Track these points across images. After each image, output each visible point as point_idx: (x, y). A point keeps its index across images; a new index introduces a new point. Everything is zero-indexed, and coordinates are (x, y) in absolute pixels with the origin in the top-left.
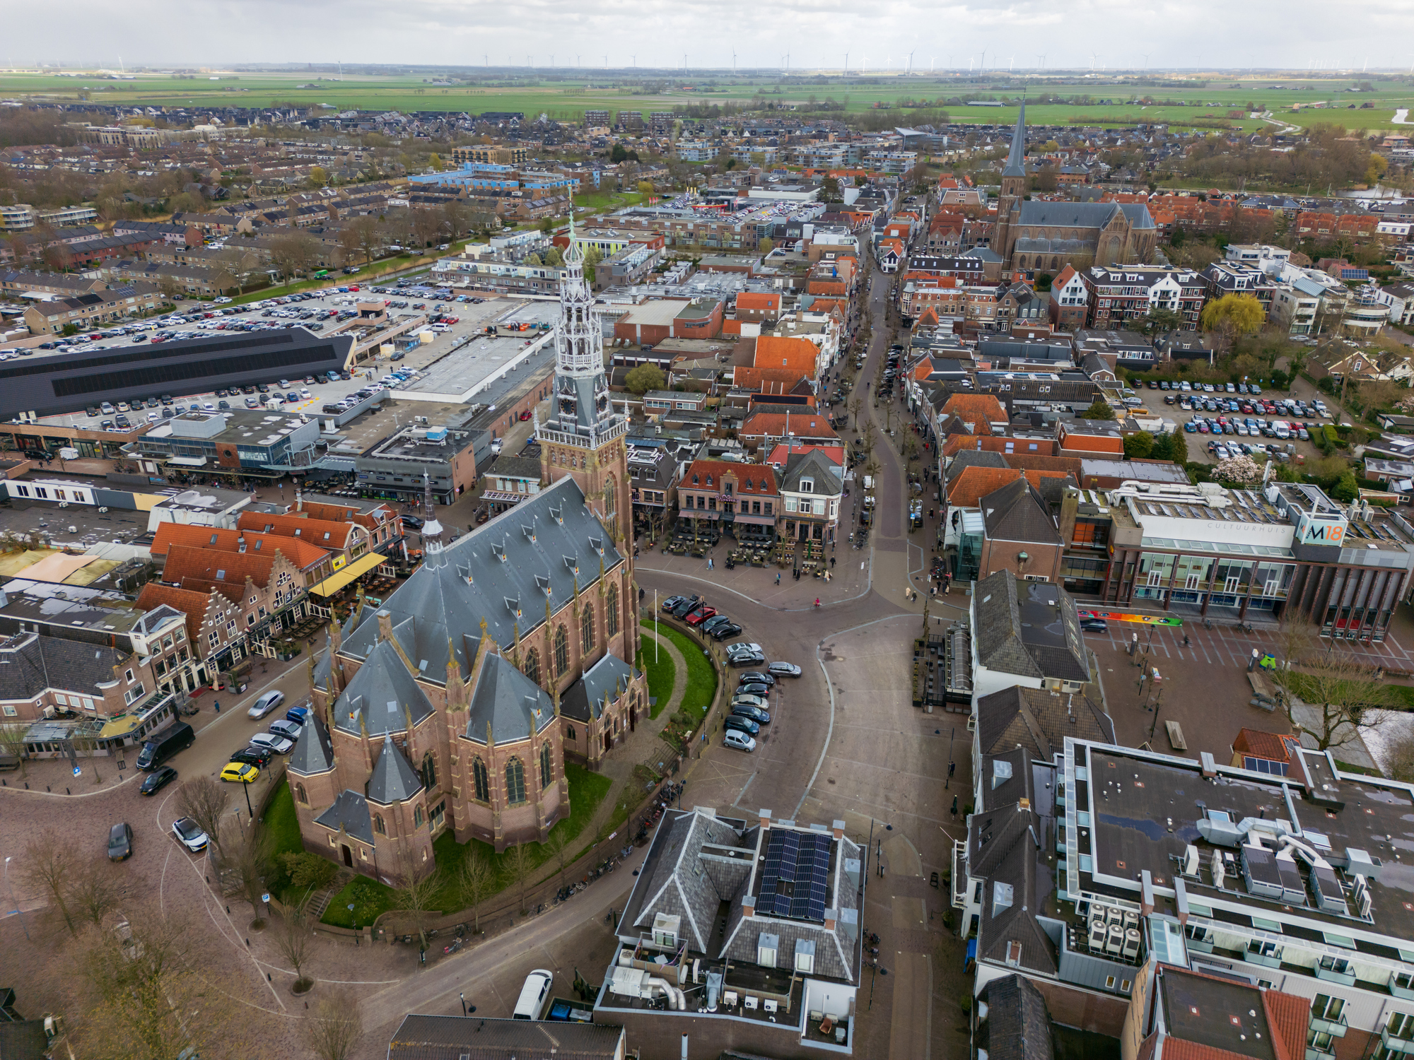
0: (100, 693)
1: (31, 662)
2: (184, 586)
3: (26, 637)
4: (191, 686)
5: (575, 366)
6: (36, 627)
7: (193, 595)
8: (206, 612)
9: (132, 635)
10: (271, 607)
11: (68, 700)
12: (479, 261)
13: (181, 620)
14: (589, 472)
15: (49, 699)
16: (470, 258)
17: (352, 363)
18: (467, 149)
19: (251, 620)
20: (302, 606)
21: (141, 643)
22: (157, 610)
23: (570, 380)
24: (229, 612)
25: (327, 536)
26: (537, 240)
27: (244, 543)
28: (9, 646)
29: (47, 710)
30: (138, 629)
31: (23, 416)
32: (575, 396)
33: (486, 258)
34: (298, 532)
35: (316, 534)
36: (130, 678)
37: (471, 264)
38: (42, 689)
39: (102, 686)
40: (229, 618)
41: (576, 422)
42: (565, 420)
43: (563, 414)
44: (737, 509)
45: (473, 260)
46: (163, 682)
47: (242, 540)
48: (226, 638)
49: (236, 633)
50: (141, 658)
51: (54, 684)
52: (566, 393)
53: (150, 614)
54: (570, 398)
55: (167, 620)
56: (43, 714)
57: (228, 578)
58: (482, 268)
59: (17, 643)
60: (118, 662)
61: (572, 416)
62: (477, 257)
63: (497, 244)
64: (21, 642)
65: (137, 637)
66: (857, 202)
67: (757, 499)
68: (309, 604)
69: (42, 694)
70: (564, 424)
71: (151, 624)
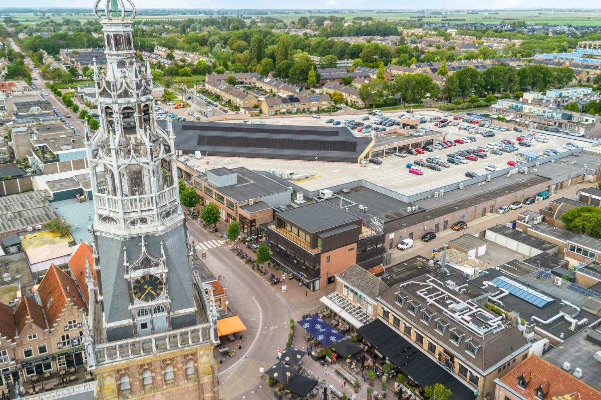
10: (54, 347)
12: (530, 103)
19: (28, 353)
33: (537, 102)
37: (522, 106)
49: (10, 362)
58: (528, 109)
63: (552, 94)
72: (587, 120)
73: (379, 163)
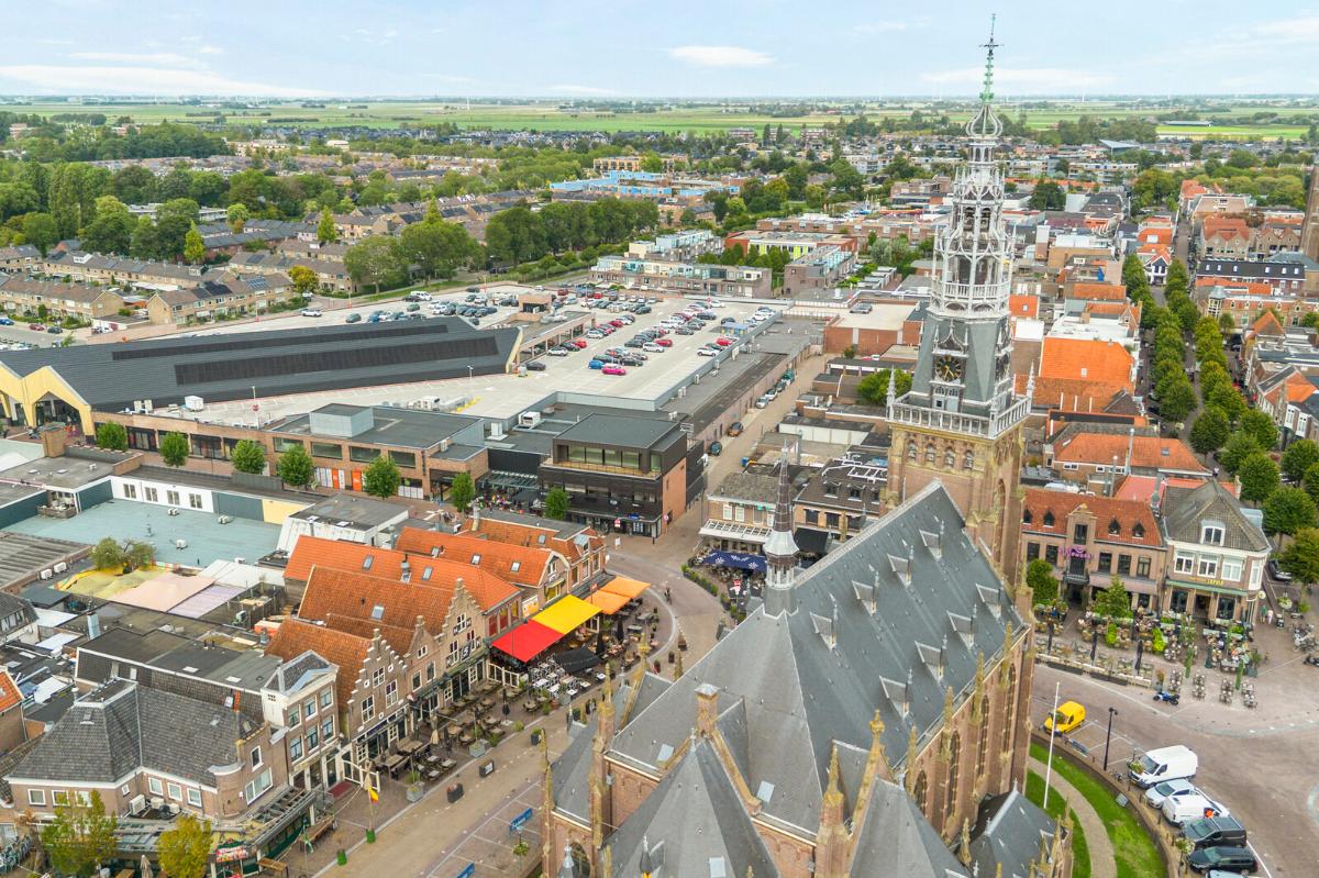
0: (212, 781)
1: (122, 725)
2: (332, 624)
3: (120, 686)
4: (332, 779)
5: (971, 302)
6: (133, 673)
7: (345, 639)
8: (362, 666)
9: (264, 693)
10: (443, 665)
11: (165, 788)
12: (646, 259)
13: (331, 675)
14: (978, 476)
15: (140, 785)
16: (635, 257)
17: (515, 361)
18: (610, 160)
19: (416, 682)
20: (480, 666)
21: (275, 706)
22: (302, 657)
23: (958, 323)
24: (391, 668)
25: (516, 566)
26: (708, 241)
27: (409, 570)
28: (95, 698)
29: (134, 802)
30: (274, 686)
31: (138, 406)
32: (966, 349)
33: (656, 256)
34: (476, 559)
35: (501, 563)
36: (256, 761)
37: (637, 264)
38: (132, 768)
39: (218, 771)
40: (391, 677)
41: (961, 393)
42: (941, 390)
43: (938, 381)
44: (1092, 566)
45: (639, 260)
46: (297, 771)
47: (405, 565)
48: (384, 708)
49: (398, 702)
50: (274, 731)
51: (152, 762)
52: (950, 345)
53: (291, 663)
54: (955, 354)
55: (310, 674)
56: (129, 807)
57: (388, 618)
58: (650, 268)
59: (106, 693)
60: (243, 734)
61: (956, 383)
62: (642, 256)
63: (666, 243)
64: (113, 693)
65: (272, 698)
66: (1085, 208)
67: (1126, 551)
68: (488, 663)
69: (131, 776)
70: (938, 396)
71: (292, 678)
72: (749, 276)
73: (541, 368)
